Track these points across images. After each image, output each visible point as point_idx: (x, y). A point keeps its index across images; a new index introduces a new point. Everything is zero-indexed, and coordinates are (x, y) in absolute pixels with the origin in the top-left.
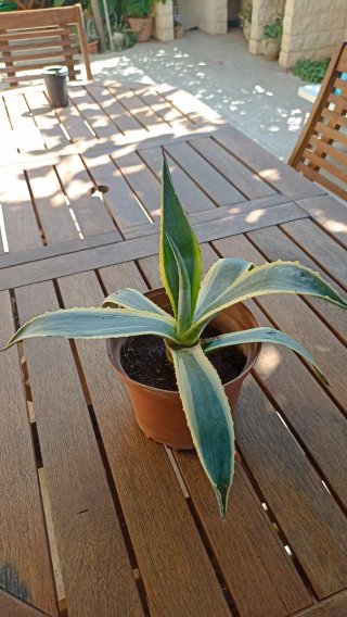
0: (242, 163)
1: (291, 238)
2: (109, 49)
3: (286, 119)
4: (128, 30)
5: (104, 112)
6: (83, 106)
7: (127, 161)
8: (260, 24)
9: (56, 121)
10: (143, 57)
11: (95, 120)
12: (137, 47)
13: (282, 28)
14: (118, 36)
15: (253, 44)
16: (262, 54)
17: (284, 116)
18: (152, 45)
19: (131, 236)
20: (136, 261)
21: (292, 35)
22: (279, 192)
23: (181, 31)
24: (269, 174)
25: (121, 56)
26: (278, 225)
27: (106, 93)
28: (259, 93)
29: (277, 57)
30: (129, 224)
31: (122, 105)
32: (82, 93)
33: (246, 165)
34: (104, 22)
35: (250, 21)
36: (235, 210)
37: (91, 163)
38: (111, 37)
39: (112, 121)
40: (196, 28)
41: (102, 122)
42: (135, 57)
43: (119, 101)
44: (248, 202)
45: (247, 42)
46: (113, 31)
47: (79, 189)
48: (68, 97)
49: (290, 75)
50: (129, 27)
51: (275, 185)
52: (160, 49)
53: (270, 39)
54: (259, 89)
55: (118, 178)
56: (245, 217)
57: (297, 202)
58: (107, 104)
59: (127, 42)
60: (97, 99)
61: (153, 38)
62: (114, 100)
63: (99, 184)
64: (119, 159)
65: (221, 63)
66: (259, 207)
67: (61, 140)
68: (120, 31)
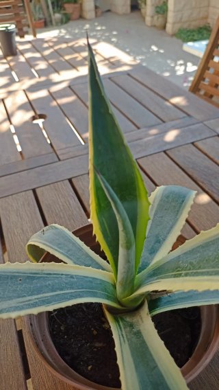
0: (155, 93)
1: (206, 154)
2: (52, 24)
3: (174, 67)
4: (64, 12)
5: (44, 58)
6: (28, 55)
7: (62, 94)
8: (153, 5)
9: (7, 66)
10: (75, 29)
11: (37, 65)
12: (71, 23)
13: (167, 7)
14: (58, 16)
15: (148, 19)
16: (155, 26)
17: (173, 65)
18: (81, 22)
19: (65, 157)
20: (70, 180)
21: (174, 12)
22: (189, 115)
23: (99, 12)
24: (177, 100)
25: (60, 29)
26: (193, 143)
27: (46, 45)
28: (154, 51)
29: (164, 27)
30: (64, 146)
31: (58, 53)
32: (28, 46)
33: (158, 94)
34: (48, 7)
35: (145, 4)
36: (154, 131)
37: (33, 96)
38: (53, 17)
39: (50, 65)
40: (109, 11)
41: (42, 65)
42: (69, 29)
43: (56, 51)
44: (164, 124)
45: (144, 18)
46: (54, 12)
47: (21, 117)
48: (17, 48)
49: (175, 39)
50: (64, 9)
51: (185, 110)
52: (86, 24)
53: (160, 15)
54: (154, 48)
55: (55, 107)
56: (163, 137)
57: (205, 123)
58: (47, 53)
59: (64, 20)
60: (39, 49)
61: (81, 17)
62: (52, 50)
63: (38, 113)
64: (55, 92)
65: (127, 32)
66: (174, 128)
67: (9, 79)
68: (59, 12)
